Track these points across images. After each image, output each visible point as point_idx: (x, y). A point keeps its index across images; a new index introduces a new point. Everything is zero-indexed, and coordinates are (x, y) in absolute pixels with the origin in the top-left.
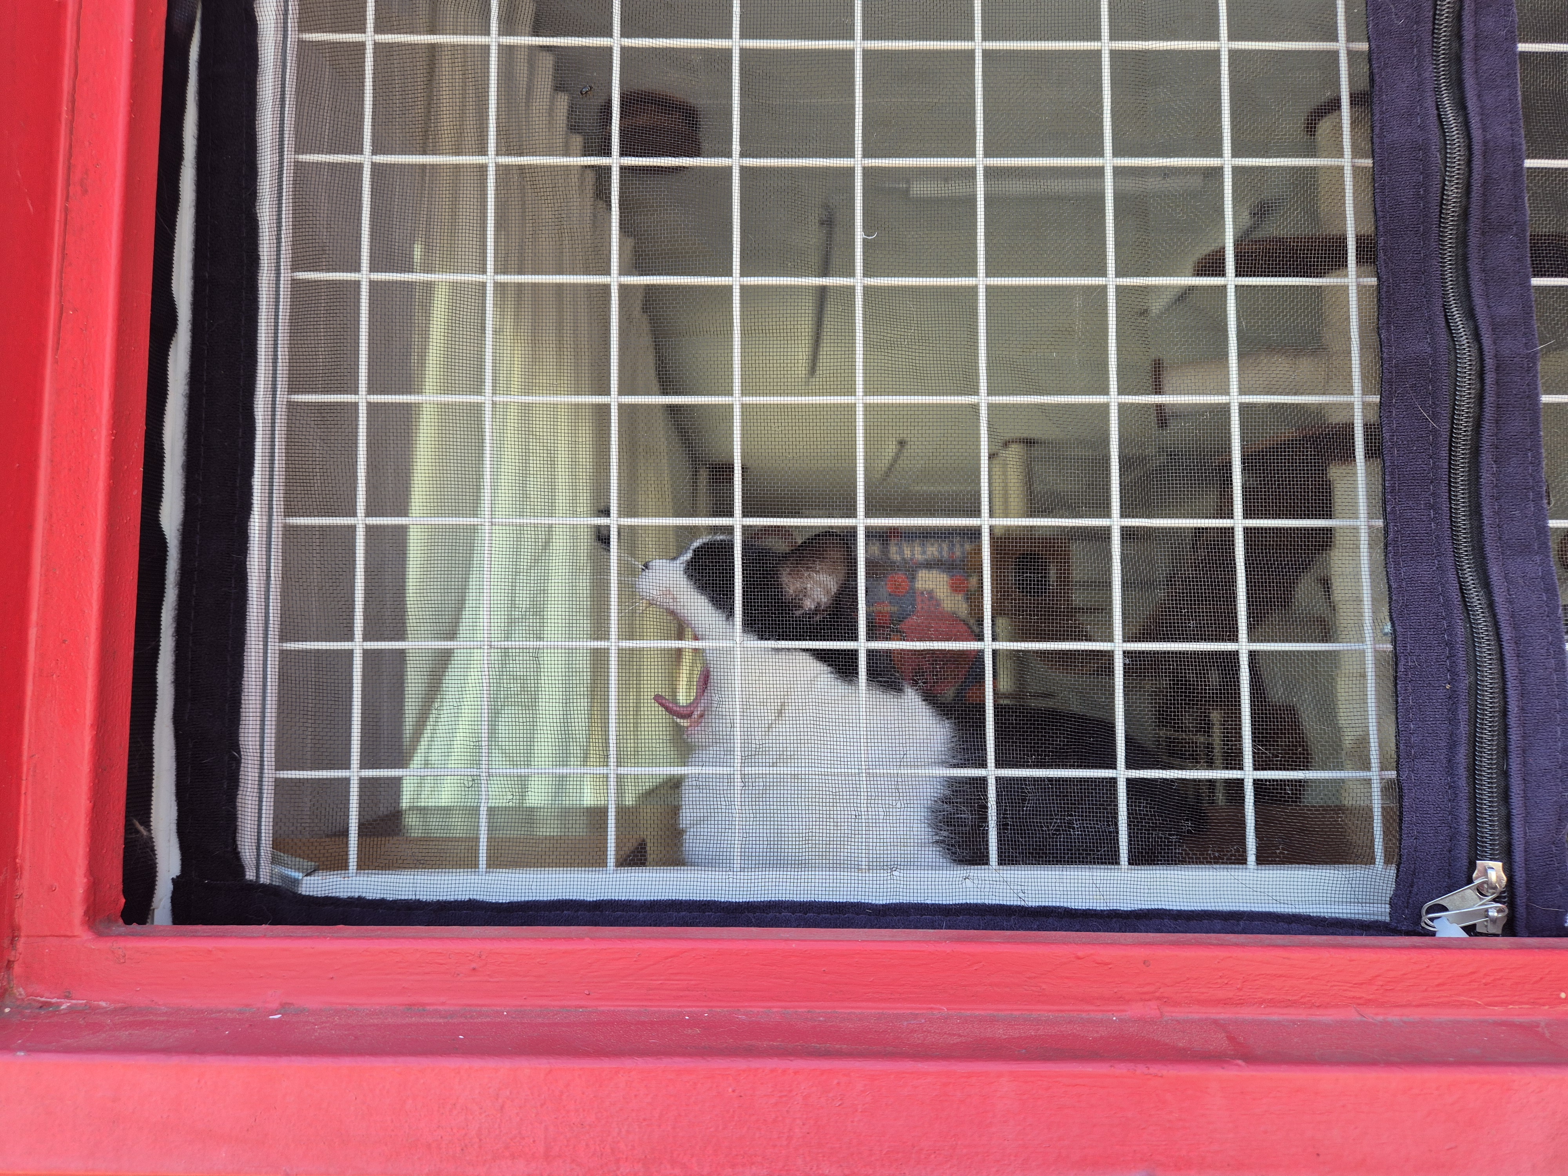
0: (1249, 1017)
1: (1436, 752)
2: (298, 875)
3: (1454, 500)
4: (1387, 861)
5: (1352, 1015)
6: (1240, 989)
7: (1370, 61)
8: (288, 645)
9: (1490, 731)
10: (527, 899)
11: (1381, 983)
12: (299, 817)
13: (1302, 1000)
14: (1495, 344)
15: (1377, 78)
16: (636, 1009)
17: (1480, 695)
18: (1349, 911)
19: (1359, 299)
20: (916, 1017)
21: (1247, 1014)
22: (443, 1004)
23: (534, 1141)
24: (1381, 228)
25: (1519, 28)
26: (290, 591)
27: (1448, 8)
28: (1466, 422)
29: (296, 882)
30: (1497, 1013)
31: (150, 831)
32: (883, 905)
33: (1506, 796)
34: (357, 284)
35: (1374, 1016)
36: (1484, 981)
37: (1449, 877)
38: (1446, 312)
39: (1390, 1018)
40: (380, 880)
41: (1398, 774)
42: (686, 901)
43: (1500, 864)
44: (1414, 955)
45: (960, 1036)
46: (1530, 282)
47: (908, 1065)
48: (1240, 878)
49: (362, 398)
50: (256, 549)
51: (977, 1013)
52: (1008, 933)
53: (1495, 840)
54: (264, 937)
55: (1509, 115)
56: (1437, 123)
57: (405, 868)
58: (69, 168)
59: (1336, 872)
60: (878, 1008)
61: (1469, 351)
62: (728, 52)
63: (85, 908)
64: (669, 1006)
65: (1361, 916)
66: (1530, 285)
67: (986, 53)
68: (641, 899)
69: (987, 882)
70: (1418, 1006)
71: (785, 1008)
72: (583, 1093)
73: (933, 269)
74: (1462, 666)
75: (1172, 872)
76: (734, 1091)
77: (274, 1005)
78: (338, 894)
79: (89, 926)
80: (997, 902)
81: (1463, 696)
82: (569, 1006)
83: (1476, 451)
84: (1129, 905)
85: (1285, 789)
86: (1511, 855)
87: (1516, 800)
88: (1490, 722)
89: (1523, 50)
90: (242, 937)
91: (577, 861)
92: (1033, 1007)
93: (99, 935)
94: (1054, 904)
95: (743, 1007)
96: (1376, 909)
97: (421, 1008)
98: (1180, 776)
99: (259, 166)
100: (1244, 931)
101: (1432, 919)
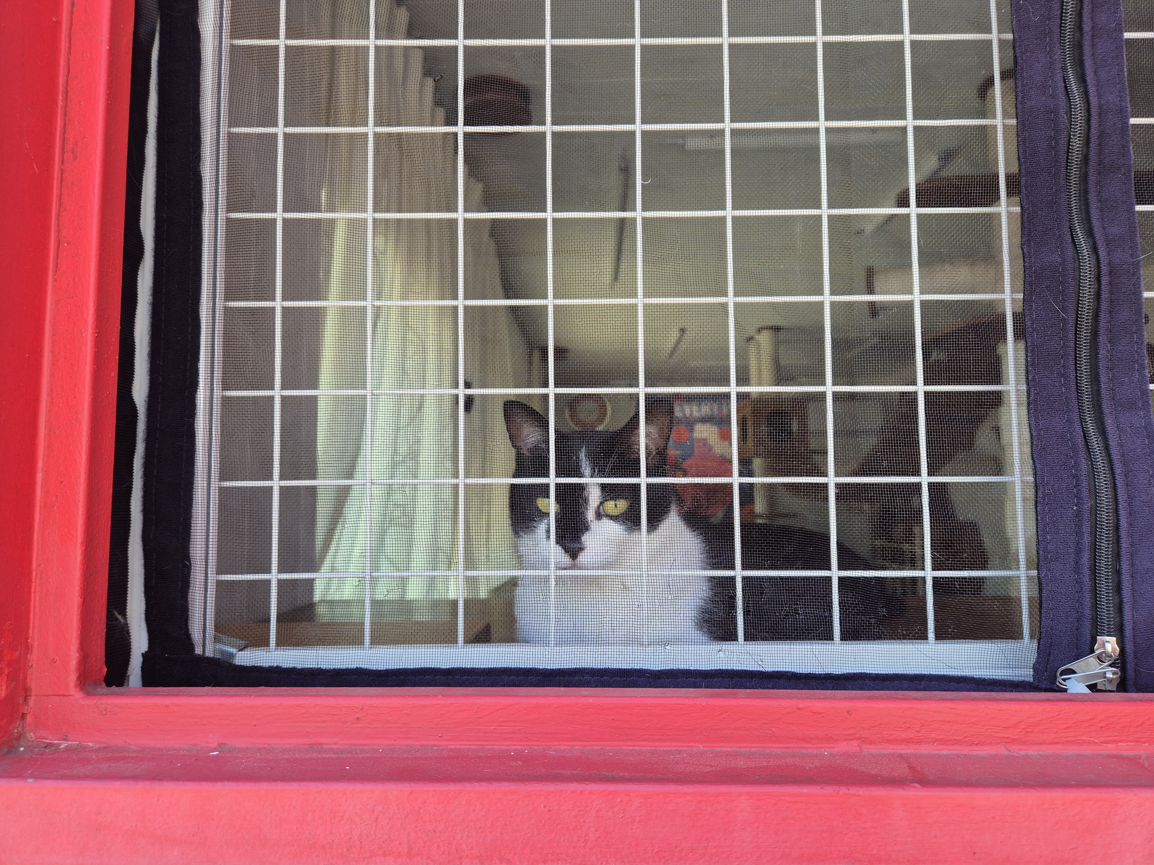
0: (925, 752)
1: (1066, 556)
2: (234, 650)
3: (1079, 370)
4: (1032, 637)
5: (1002, 750)
6: (918, 732)
7: (1014, 47)
8: (225, 483)
9: (1106, 541)
10: (398, 667)
11: (1023, 727)
12: (233, 608)
13: (965, 740)
14: (1109, 255)
15: (1019, 60)
16: (476, 747)
17: (1099, 514)
18: (1003, 674)
19: (1009, 224)
20: (680, 752)
21: (924, 750)
22: (336, 744)
23: (400, 843)
24: (1023, 171)
25: (1125, 21)
26: (226, 444)
27: (1072, 7)
28: (1088, 313)
29: (232, 655)
30: (1110, 749)
31: (126, 619)
32: (658, 671)
33: (1118, 589)
34: (274, 221)
35: (1019, 751)
36: (1100, 725)
37: (1077, 649)
38: (1072, 232)
39: (1030, 753)
40: (292, 654)
41: (1038, 573)
42: (514, 668)
43: (1115, 639)
44: (1048, 706)
45: (711, 766)
46: (1134, 209)
47: (672, 788)
48: (922, 650)
49: (278, 304)
50: (202, 414)
51: (725, 749)
52: (748, 691)
53: (1111, 621)
54: (207, 695)
55: (1118, 86)
56: (1064, 93)
57: (310, 645)
58: (64, 141)
59: (993, 645)
60: (653, 746)
61: (1089, 260)
62: (543, 48)
63: (77, 675)
64: (500, 745)
65: (1011, 678)
66: (1134, 211)
67: (731, 46)
68: (482, 667)
69: (735, 654)
70: (1051, 744)
71: (585, 746)
72: (435, 809)
73: (692, 205)
74: (1085, 493)
75: (872, 646)
76: (545, 807)
77: (214, 745)
78: (261, 664)
79: (81, 688)
80: (743, 668)
81: (1086, 515)
82: (427, 746)
83: (1095, 335)
84: (840, 670)
85: (955, 584)
86: (1123, 632)
87: (1126, 592)
88: (1107, 534)
89: (1128, 37)
90: (191, 696)
91: (434, 640)
92: (766, 745)
93: (88, 694)
94: (784, 670)
95: (553, 745)
96: (1023, 672)
97: (319, 747)
98: (876, 575)
99: (202, 137)
100: (925, 689)
101: (1064, 680)
